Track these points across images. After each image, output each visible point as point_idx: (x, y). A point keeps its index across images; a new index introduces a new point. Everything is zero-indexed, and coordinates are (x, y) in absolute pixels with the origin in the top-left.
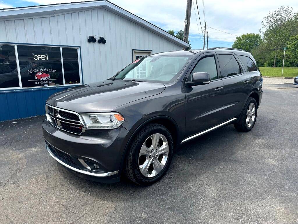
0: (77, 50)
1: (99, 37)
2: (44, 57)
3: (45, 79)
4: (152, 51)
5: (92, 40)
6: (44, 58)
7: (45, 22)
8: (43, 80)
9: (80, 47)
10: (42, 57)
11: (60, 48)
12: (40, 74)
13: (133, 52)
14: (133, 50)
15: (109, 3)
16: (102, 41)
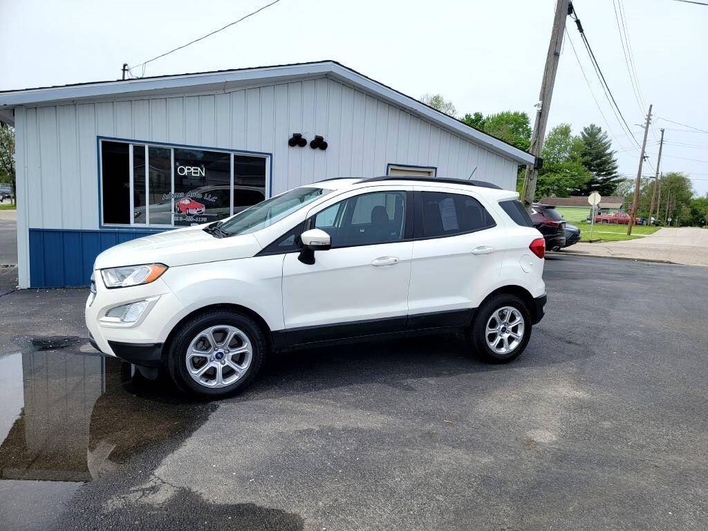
0: (264, 159)
1: (314, 136)
2: (197, 170)
3: (195, 212)
4: (436, 168)
5: (297, 141)
6: (197, 173)
7: (207, 103)
8: (189, 215)
9: (271, 155)
10: (194, 169)
11: (229, 155)
12: (187, 202)
13: (390, 169)
14: (389, 164)
15: (341, 67)
16: (319, 144)
